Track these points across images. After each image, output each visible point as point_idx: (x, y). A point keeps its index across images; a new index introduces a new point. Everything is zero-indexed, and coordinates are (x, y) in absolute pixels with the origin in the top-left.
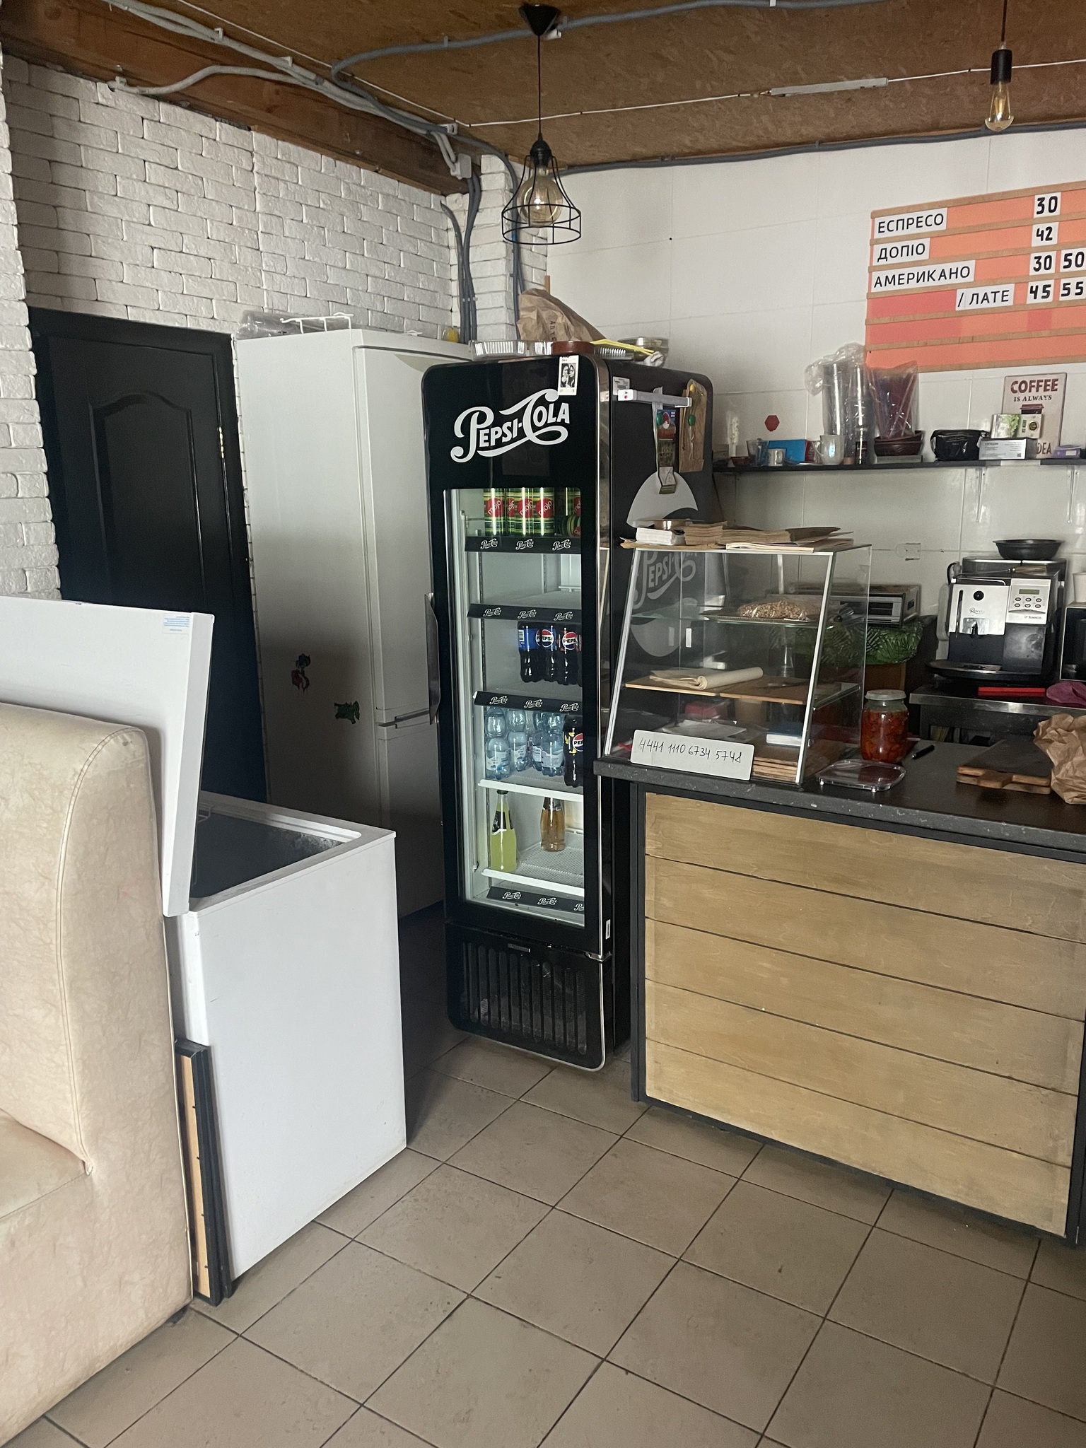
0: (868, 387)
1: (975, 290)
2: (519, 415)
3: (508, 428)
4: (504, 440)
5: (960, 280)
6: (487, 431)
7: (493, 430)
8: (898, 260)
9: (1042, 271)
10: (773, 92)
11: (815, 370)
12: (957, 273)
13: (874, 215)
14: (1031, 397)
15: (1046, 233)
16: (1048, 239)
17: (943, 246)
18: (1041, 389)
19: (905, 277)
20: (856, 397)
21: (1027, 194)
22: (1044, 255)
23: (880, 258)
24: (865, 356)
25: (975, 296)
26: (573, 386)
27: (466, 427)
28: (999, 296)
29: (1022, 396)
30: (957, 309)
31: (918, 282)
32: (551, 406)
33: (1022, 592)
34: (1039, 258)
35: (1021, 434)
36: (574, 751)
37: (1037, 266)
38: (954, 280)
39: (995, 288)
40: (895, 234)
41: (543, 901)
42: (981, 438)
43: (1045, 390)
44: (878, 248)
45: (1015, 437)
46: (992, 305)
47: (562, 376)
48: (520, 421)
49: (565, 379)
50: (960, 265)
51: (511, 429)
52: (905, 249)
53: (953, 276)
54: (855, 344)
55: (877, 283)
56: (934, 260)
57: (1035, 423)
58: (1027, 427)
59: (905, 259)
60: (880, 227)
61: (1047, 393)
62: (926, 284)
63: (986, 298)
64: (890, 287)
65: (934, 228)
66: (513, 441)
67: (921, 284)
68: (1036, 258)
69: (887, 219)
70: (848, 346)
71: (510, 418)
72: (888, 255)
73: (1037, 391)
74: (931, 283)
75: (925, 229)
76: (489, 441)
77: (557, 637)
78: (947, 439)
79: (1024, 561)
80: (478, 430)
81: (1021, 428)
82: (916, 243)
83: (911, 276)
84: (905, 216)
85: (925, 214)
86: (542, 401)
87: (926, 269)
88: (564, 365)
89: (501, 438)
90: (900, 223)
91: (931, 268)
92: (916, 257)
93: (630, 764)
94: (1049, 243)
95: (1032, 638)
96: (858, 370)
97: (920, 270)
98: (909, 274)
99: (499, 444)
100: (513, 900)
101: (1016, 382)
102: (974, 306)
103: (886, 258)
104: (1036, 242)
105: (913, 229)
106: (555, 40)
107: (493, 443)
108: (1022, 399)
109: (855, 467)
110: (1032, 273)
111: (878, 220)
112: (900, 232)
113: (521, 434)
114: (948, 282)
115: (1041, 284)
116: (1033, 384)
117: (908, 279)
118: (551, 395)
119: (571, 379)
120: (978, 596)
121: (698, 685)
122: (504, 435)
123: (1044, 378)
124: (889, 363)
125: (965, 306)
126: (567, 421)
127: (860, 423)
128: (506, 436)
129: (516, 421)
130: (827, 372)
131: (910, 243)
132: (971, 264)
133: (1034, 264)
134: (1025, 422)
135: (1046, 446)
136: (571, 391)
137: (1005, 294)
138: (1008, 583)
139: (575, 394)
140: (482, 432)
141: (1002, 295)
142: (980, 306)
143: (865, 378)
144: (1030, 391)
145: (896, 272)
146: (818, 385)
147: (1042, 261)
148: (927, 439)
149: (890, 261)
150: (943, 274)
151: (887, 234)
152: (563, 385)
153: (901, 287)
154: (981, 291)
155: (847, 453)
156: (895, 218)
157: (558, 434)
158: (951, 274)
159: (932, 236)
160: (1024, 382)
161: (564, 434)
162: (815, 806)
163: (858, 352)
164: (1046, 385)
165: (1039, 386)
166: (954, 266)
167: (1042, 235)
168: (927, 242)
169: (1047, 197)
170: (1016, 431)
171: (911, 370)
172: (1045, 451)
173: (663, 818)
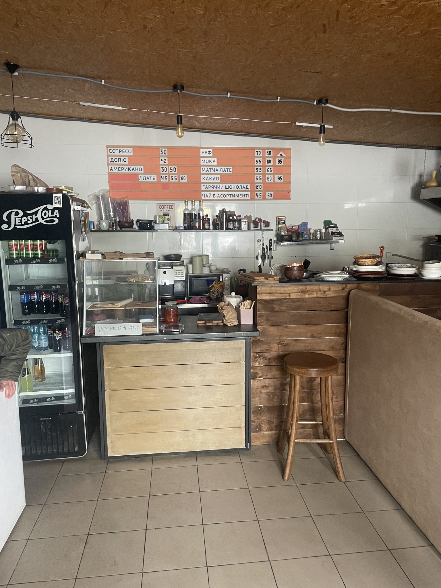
0: (113, 204)
1: (144, 175)
2: (36, 213)
3: (30, 218)
4: (28, 222)
5: (139, 172)
6: (20, 219)
7: (23, 218)
8: (117, 163)
9: (164, 172)
10: (81, 103)
11: (91, 197)
12: (138, 169)
13: (107, 147)
14: (166, 210)
15: (164, 160)
16: (165, 162)
17: (132, 160)
18: (168, 208)
19: (121, 168)
20: (110, 207)
21: (158, 148)
22: (164, 167)
23: (111, 161)
24: (110, 193)
25: (145, 177)
26: (60, 204)
27: (9, 216)
28: (152, 178)
29: (163, 210)
30: (139, 181)
31: (125, 170)
32: (50, 211)
33: (177, 270)
34: (163, 168)
35: (165, 222)
36: (58, 338)
37: (163, 170)
38: (137, 171)
39: (151, 176)
40: (115, 154)
41: (49, 399)
42: (153, 223)
43: (170, 208)
44: (110, 158)
45: (164, 223)
46: (150, 181)
47: (55, 200)
48: (36, 215)
49: (57, 201)
50: (139, 167)
51: (32, 218)
52: (120, 159)
53: (137, 170)
54: (106, 189)
55: (111, 169)
56: (130, 164)
57: (169, 219)
58: (167, 220)
59: (120, 163)
60: (110, 151)
61: (170, 209)
62: (128, 172)
63: (148, 178)
64: (116, 171)
65: (129, 154)
66: (33, 223)
67: (126, 171)
68: (162, 168)
69: (112, 149)
70: (103, 190)
71: (31, 214)
72: (114, 161)
73: (167, 208)
74: (129, 172)
75: (125, 154)
76: (21, 222)
77: (40, 296)
78: (142, 222)
79: (173, 261)
80: (15, 218)
81: (165, 220)
82: (123, 158)
83: (123, 169)
84: (119, 149)
85: (125, 149)
86: (46, 209)
87: (128, 167)
88: (55, 197)
89: (27, 221)
90: (117, 151)
91: (129, 167)
92: (123, 163)
93: (95, 337)
94: (165, 163)
95: (182, 284)
96: (109, 198)
97: (126, 167)
98: (122, 168)
99: (26, 223)
100: (35, 402)
101: (161, 206)
102: (144, 180)
103: (113, 161)
104: (161, 163)
105: (121, 153)
106: (16, 76)
107: (23, 223)
108: (163, 211)
109: (113, 231)
110: (161, 172)
111: (109, 149)
112: (117, 154)
113: (37, 220)
114: (135, 172)
115: (164, 176)
116: (166, 206)
117: (122, 169)
118: (50, 207)
119: (59, 202)
120: (165, 273)
121: (117, 306)
122: (28, 220)
123: (169, 205)
124: (119, 196)
125: (141, 180)
126: (58, 216)
127: (112, 216)
128: (29, 221)
129: (34, 216)
130: (98, 198)
131: (121, 158)
132: (142, 167)
133: (161, 169)
134: (166, 218)
135: (172, 226)
136: (60, 206)
137: (154, 178)
138: (173, 268)
139: (61, 207)
140: (17, 219)
141: (153, 178)
142: (146, 181)
143: (112, 201)
144: (165, 208)
145: (118, 167)
146: (94, 202)
147: (164, 169)
148: (135, 222)
149: (115, 163)
150: (133, 169)
151: (112, 154)
152: (56, 203)
153: (119, 172)
154: (147, 176)
155: (109, 227)
156: (115, 149)
157: (54, 221)
158: (136, 169)
159: (129, 156)
160: (163, 205)
161: (57, 221)
162: (166, 338)
163: (108, 192)
164: (170, 207)
165: (167, 207)
166: (137, 167)
167: (163, 161)
168: (127, 158)
169: (163, 149)
170: (164, 221)
171: (126, 199)
172: (172, 227)
173: (111, 353)
